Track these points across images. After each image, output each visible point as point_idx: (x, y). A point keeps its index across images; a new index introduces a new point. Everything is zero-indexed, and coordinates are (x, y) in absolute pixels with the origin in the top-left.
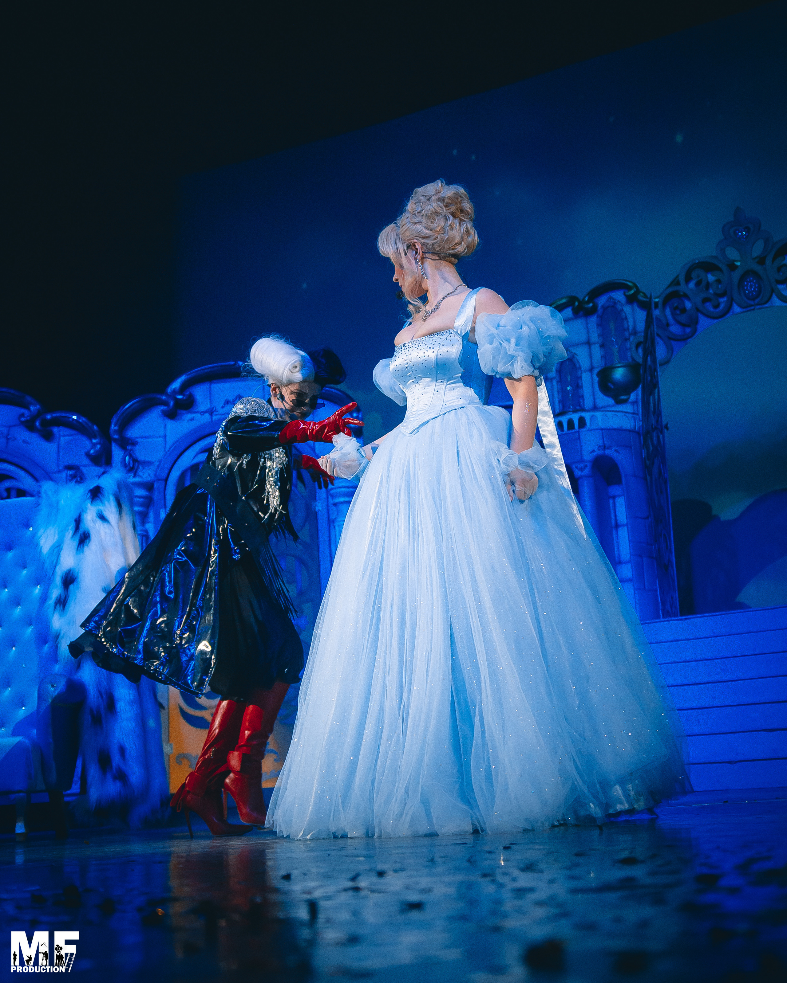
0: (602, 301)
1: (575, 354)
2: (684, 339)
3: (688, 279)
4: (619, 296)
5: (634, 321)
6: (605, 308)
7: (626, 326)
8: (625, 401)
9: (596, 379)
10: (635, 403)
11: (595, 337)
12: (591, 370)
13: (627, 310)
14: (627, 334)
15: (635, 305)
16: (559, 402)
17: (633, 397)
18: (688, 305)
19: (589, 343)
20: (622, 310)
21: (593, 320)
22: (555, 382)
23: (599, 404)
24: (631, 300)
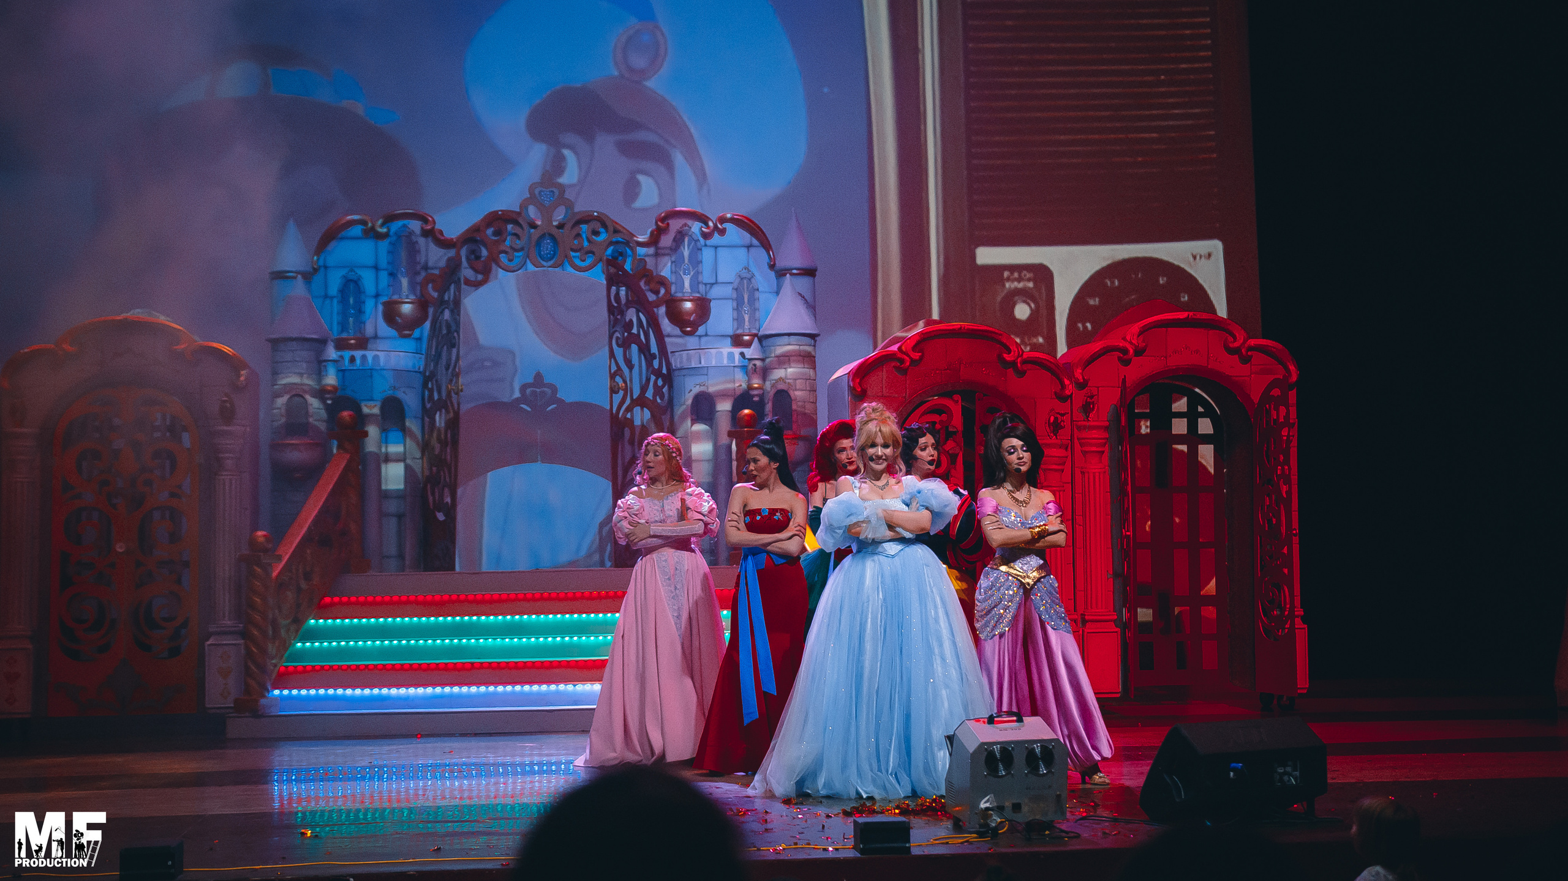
0: (396, 226)
1: (360, 276)
2: (477, 285)
3: (489, 225)
4: (415, 226)
5: (427, 256)
6: (399, 236)
7: (418, 259)
8: (408, 336)
9: (380, 308)
10: (419, 339)
11: (383, 262)
12: (377, 296)
13: (422, 241)
14: (418, 267)
15: (430, 239)
16: (338, 323)
17: (417, 333)
18: (484, 252)
19: (376, 268)
20: (417, 242)
21: (384, 245)
22: (335, 301)
23: (380, 333)
24: (426, 233)
